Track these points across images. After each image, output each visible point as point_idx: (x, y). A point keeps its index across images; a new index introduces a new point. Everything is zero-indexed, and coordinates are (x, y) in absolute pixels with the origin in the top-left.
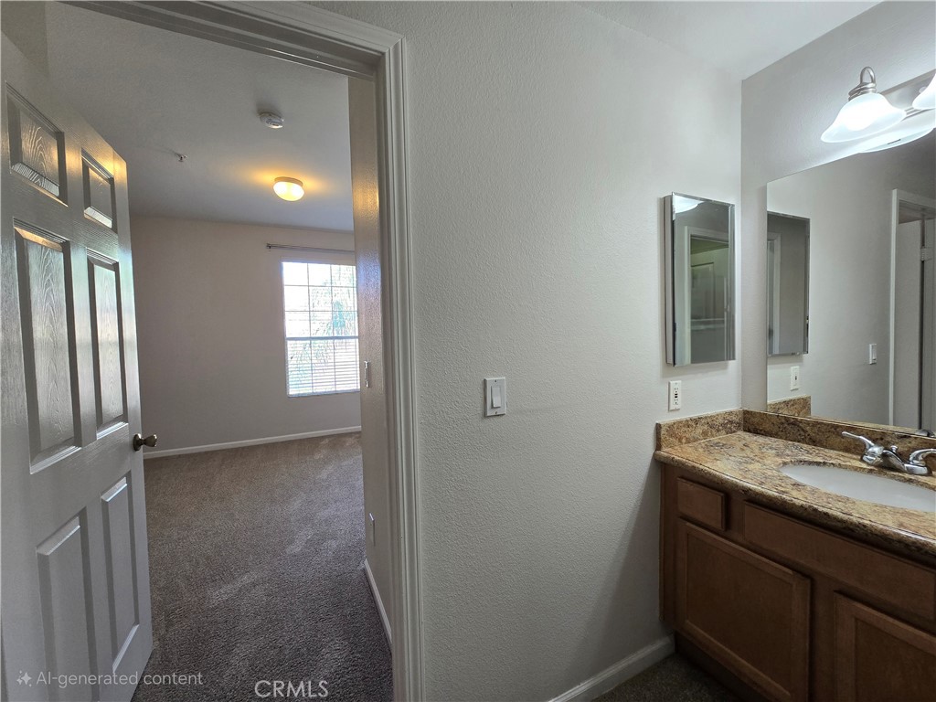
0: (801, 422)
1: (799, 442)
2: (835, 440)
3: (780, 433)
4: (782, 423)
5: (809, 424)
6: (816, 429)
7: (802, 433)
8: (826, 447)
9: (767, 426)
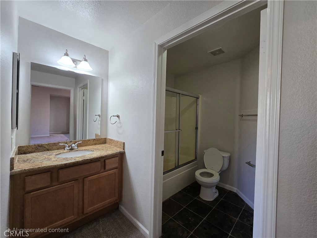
0: (44, 145)
1: (43, 151)
2: (55, 147)
3: (36, 151)
4: (37, 147)
5: (46, 145)
6: (49, 146)
7: (44, 148)
8: (52, 150)
9: (30, 150)
